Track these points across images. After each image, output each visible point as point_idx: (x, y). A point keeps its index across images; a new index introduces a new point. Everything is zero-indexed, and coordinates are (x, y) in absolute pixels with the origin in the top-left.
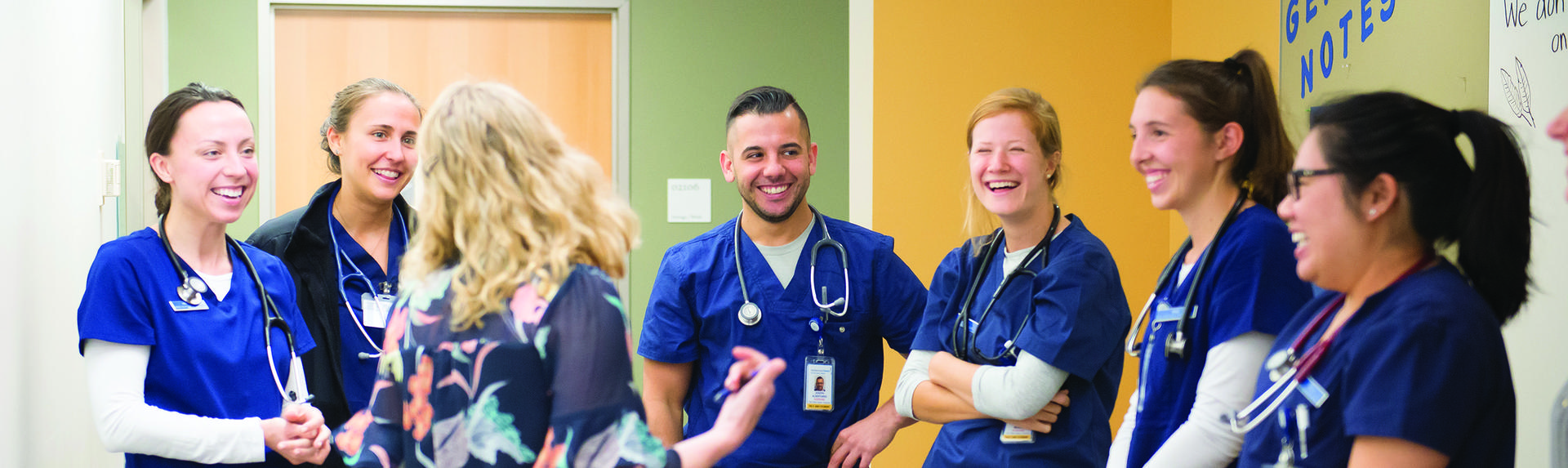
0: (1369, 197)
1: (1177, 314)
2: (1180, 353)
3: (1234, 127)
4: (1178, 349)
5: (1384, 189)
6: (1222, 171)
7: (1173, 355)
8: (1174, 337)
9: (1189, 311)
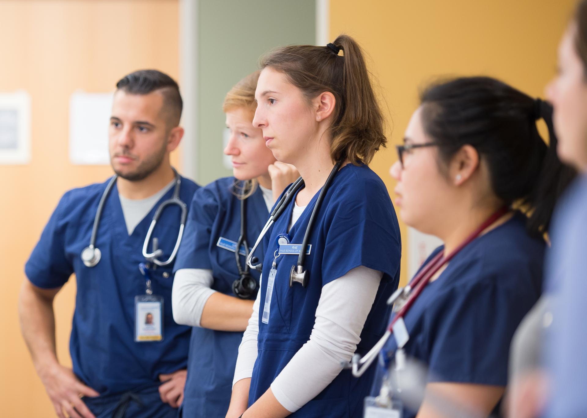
0: (455, 165)
1: (297, 249)
2: (301, 282)
3: (329, 95)
4: (298, 279)
5: (467, 157)
6: (324, 128)
7: (296, 284)
8: (296, 270)
9: (306, 248)
